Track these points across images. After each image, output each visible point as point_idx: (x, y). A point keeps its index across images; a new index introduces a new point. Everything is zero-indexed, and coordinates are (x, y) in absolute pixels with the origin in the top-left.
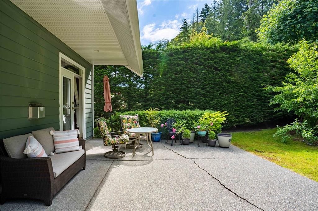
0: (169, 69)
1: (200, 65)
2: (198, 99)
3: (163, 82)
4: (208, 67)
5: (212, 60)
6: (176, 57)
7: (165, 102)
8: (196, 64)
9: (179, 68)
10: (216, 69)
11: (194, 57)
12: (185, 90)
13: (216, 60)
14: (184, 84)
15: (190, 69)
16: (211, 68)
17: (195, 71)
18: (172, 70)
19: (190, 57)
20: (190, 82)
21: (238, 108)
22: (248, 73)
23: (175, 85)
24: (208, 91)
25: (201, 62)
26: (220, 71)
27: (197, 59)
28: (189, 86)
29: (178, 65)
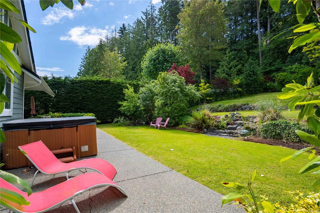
0: (72, 91)
1: (89, 90)
2: (87, 107)
3: (67, 98)
4: (93, 91)
5: (95, 88)
6: (76, 85)
7: (69, 109)
8: (87, 89)
9: (77, 91)
10: (97, 92)
11: (85, 85)
12: (80, 102)
13: (97, 88)
14: (79, 99)
15: (83, 92)
16: (94, 91)
17: (86, 93)
18: (73, 92)
19: (83, 85)
20: (83, 98)
21: (109, 112)
22: (114, 94)
23: (75, 100)
24: (93, 104)
25: (89, 88)
26: (99, 93)
27: (87, 87)
28: (83, 100)
29: (77, 89)
